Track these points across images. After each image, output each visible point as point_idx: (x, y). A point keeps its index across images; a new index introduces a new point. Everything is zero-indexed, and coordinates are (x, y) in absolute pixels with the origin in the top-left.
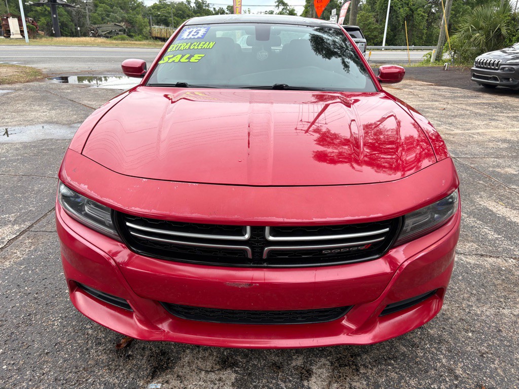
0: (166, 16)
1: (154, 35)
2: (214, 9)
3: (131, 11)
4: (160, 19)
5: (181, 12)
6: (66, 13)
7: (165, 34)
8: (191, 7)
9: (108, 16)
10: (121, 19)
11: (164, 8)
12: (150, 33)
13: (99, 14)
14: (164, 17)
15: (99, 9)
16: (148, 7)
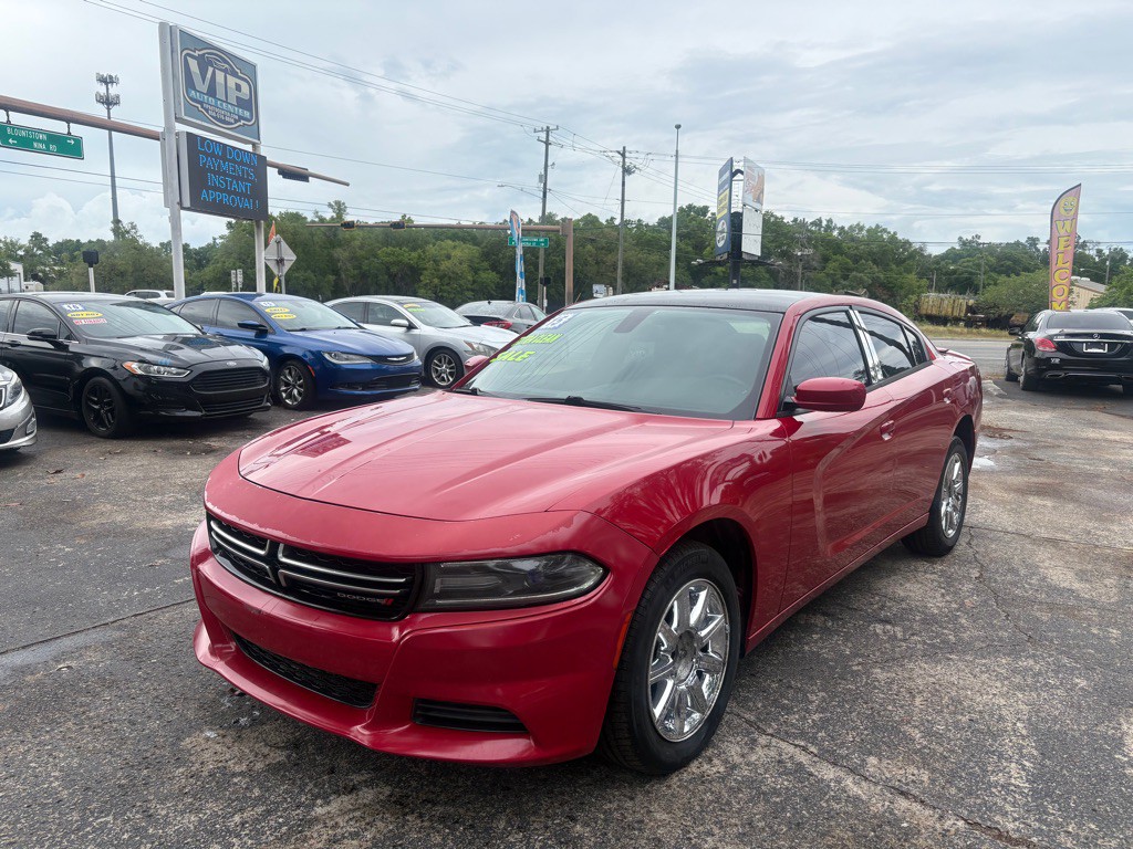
0: (971, 273)
1: (924, 312)
2: (1099, 252)
3: (894, 266)
4: (957, 279)
5: (1009, 263)
6: (767, 276)
7: (950, 310)
8: (1038, 250)
9: (845, 277)
10: (870, 282)
11: (969, 256)
12: (916, 306)
13: (828, 275)
14: (966, 275)
15: (831, 265)
16: (936, 256)
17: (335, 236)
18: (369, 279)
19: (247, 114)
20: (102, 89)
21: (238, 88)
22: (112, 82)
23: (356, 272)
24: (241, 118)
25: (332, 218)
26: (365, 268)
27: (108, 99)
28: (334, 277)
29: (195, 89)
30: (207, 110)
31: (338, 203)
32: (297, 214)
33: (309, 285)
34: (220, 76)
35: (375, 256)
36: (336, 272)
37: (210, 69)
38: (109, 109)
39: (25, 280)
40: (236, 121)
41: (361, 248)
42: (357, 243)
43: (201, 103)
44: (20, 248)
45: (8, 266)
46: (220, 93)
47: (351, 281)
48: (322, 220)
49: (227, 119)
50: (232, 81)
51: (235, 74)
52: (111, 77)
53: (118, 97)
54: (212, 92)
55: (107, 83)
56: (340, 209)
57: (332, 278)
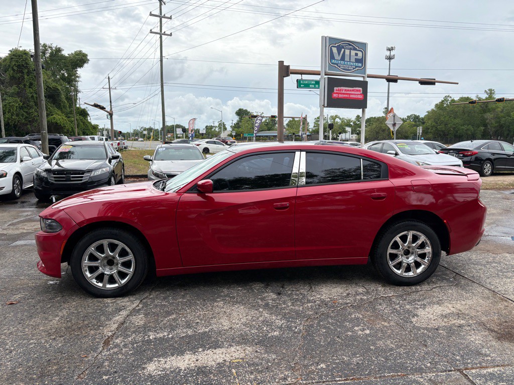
17: (487, 107)
18: (504, 128)
19: (360, 65)
20: (388, 53)
21: (356, 54)
22: (392, 50)
23: (497, 124)
24: (356, 67)
25: (486, 99)
26: (502, 122)
27: (390, 57)
28: (484, 128)
29: (334, 59)
30: (340, 67)
31: (491, 90)
32: (468, 97)
33: (469, 133)
34: (347, 52)
35: (509, 116)
36: (485, 125)
37: (343, 50)
38: (390, 61)
39: (352, 134)
40: (354, 69)
41: (502, 111)
42: (499, 109)
43: (337, 64)
44: (351, 122)
45: (345, 129)
46: (347, 59)
47: (493, 129)
48: (480, 99)
49: (349, 68)
50: (353, 53)
51: (355, 49)
52: (392, 47)
53: (394, 55)
54: (343, 59)
55: (390, 50)
56: (491, 93)
57: (482, 128)
